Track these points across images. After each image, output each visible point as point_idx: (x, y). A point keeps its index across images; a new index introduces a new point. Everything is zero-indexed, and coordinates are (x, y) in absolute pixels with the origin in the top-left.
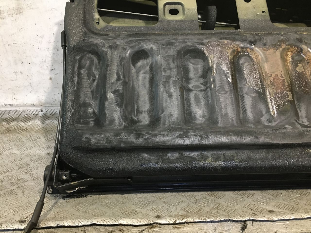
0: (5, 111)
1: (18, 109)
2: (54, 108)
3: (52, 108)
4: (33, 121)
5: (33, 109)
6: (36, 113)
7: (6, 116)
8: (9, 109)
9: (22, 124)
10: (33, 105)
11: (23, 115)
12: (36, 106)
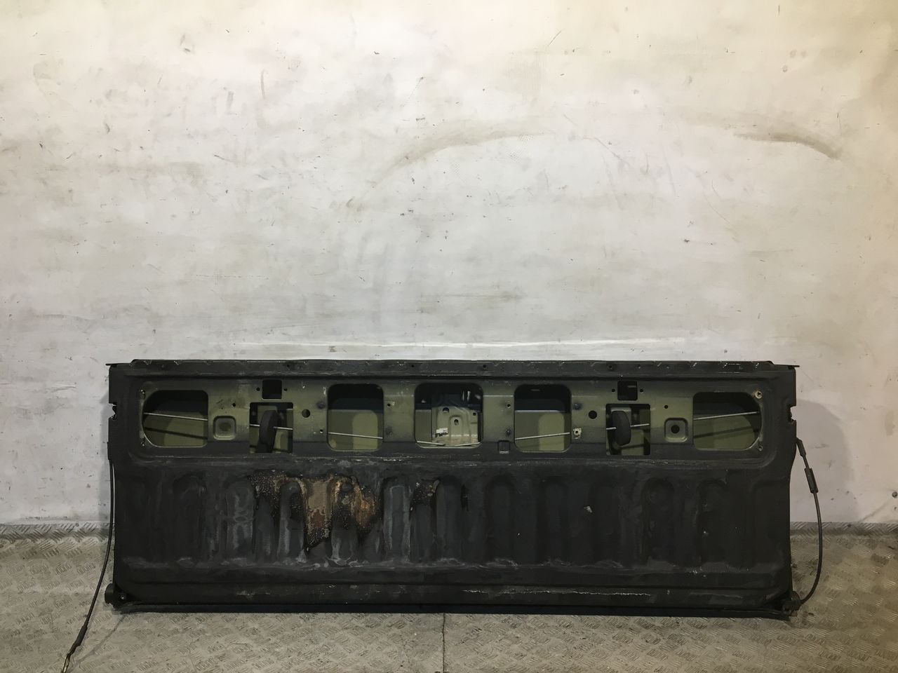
0: (30, 525)
1: (47, 523)
2: (93, 522)
3: (89, 522)
4: (66, 538)
5: (65, 522)
6: (71, 527)
7: (32, 531)
8: (35, 523)
9: (52, 542)
10: (66, 518)
11: (54, 530)
12: (70, 519)
